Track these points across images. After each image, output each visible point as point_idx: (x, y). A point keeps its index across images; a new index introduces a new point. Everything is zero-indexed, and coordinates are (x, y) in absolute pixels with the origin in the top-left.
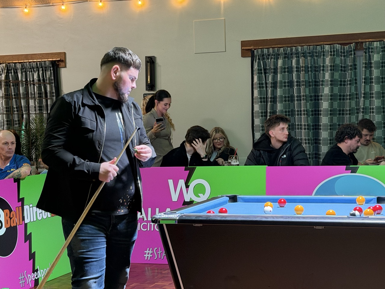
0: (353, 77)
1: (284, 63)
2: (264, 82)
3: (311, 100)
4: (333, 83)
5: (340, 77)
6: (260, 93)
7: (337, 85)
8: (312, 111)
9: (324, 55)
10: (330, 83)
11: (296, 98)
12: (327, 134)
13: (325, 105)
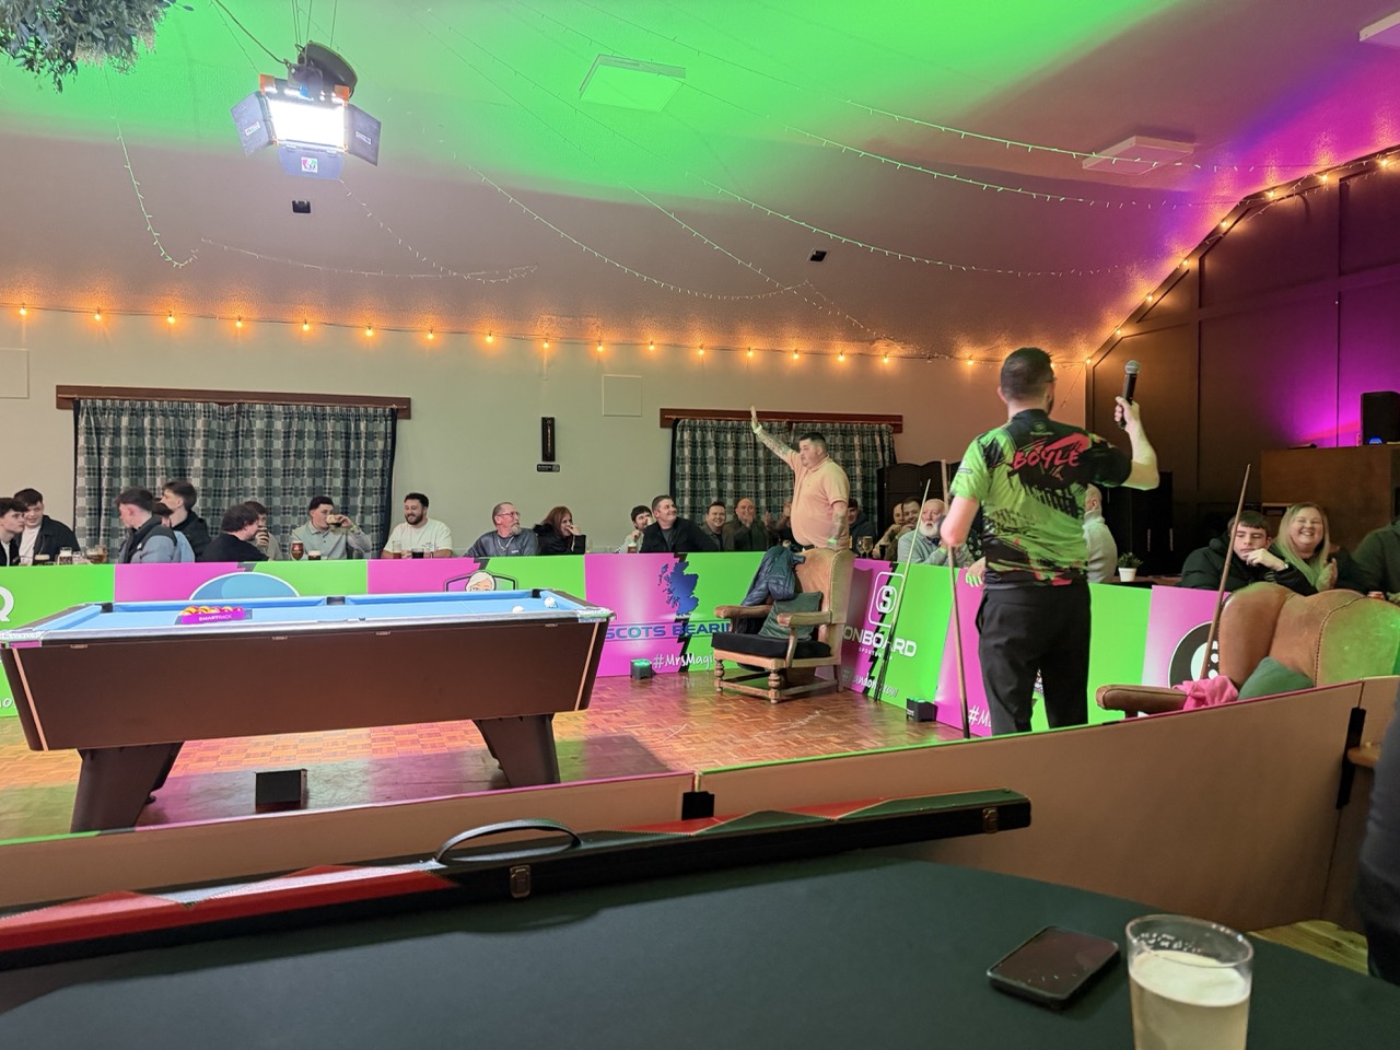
1: (130, 422)
2: (96, 446)
6: (89, 461)
7: (212, 457)
9: (194, 416)
10: (202, 453)
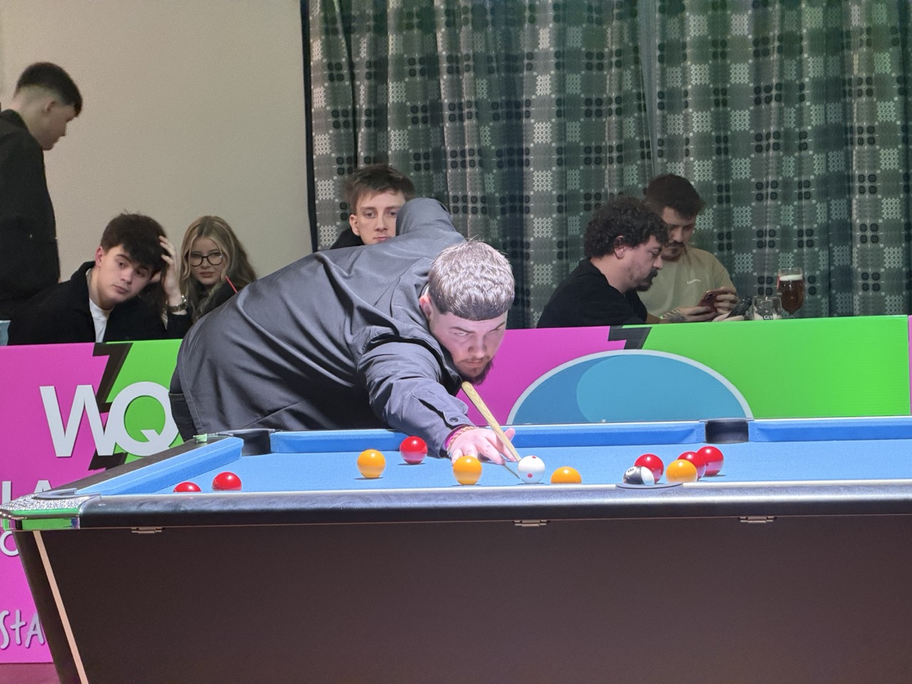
0: (626, 39)
2: (344, 60)
3: (496, 117)
4: (564, 60)
5: (586, 40)
6: (333, 96)
7: (576, 70)
8: (499, 153)
11: (447, 113)
12: (550, 225)
13: (540, 132)
